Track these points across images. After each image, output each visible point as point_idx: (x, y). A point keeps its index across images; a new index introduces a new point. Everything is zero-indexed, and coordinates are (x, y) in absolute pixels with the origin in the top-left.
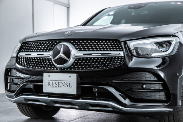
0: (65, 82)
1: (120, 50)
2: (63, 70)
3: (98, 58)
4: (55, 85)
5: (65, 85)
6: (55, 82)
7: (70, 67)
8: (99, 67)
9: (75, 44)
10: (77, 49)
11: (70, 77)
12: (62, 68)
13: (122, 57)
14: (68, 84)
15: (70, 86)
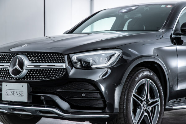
0: (19, 91)
1: (63, 63)
2: (18, 80)
3: (46, 69)
4: (11, 93)
5: (19, 94)
6: (11, 90)
7: (24, 78)
8: (46, 77)
9: (29, 57)
10: (30, 61)
11: (22, 86)
12: (17, 78)
13: (64, 69)
14: (21, 93)
15: (23, 95)
